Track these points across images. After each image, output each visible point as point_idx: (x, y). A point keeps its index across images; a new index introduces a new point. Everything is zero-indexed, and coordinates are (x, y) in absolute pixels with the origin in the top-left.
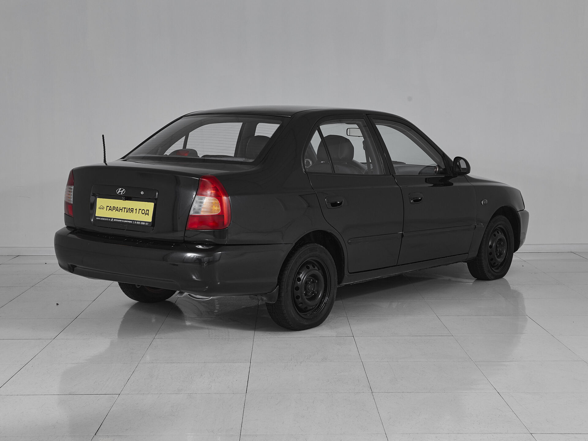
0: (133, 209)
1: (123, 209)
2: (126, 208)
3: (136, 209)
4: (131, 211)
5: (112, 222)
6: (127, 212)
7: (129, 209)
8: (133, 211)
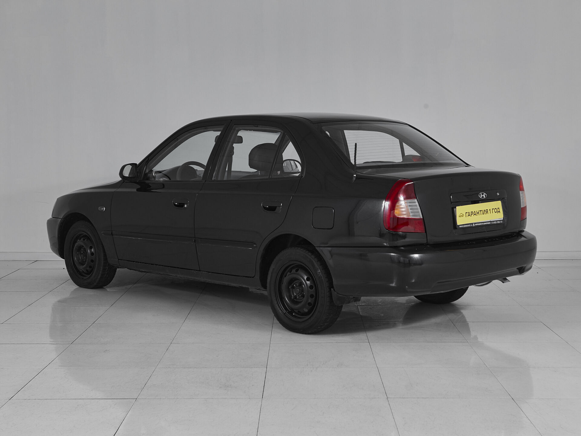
0: (487, 210)
1: (480, 212)
2: (481, 211)
3: (490, 210)
4: (486, 212)
5: (474, 227)
6: (483, 214)
7: (484, 210)
8: (487, 212)
